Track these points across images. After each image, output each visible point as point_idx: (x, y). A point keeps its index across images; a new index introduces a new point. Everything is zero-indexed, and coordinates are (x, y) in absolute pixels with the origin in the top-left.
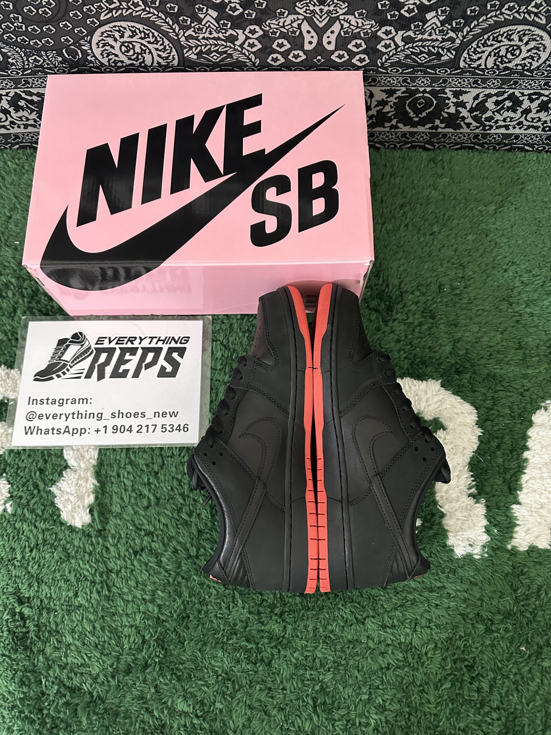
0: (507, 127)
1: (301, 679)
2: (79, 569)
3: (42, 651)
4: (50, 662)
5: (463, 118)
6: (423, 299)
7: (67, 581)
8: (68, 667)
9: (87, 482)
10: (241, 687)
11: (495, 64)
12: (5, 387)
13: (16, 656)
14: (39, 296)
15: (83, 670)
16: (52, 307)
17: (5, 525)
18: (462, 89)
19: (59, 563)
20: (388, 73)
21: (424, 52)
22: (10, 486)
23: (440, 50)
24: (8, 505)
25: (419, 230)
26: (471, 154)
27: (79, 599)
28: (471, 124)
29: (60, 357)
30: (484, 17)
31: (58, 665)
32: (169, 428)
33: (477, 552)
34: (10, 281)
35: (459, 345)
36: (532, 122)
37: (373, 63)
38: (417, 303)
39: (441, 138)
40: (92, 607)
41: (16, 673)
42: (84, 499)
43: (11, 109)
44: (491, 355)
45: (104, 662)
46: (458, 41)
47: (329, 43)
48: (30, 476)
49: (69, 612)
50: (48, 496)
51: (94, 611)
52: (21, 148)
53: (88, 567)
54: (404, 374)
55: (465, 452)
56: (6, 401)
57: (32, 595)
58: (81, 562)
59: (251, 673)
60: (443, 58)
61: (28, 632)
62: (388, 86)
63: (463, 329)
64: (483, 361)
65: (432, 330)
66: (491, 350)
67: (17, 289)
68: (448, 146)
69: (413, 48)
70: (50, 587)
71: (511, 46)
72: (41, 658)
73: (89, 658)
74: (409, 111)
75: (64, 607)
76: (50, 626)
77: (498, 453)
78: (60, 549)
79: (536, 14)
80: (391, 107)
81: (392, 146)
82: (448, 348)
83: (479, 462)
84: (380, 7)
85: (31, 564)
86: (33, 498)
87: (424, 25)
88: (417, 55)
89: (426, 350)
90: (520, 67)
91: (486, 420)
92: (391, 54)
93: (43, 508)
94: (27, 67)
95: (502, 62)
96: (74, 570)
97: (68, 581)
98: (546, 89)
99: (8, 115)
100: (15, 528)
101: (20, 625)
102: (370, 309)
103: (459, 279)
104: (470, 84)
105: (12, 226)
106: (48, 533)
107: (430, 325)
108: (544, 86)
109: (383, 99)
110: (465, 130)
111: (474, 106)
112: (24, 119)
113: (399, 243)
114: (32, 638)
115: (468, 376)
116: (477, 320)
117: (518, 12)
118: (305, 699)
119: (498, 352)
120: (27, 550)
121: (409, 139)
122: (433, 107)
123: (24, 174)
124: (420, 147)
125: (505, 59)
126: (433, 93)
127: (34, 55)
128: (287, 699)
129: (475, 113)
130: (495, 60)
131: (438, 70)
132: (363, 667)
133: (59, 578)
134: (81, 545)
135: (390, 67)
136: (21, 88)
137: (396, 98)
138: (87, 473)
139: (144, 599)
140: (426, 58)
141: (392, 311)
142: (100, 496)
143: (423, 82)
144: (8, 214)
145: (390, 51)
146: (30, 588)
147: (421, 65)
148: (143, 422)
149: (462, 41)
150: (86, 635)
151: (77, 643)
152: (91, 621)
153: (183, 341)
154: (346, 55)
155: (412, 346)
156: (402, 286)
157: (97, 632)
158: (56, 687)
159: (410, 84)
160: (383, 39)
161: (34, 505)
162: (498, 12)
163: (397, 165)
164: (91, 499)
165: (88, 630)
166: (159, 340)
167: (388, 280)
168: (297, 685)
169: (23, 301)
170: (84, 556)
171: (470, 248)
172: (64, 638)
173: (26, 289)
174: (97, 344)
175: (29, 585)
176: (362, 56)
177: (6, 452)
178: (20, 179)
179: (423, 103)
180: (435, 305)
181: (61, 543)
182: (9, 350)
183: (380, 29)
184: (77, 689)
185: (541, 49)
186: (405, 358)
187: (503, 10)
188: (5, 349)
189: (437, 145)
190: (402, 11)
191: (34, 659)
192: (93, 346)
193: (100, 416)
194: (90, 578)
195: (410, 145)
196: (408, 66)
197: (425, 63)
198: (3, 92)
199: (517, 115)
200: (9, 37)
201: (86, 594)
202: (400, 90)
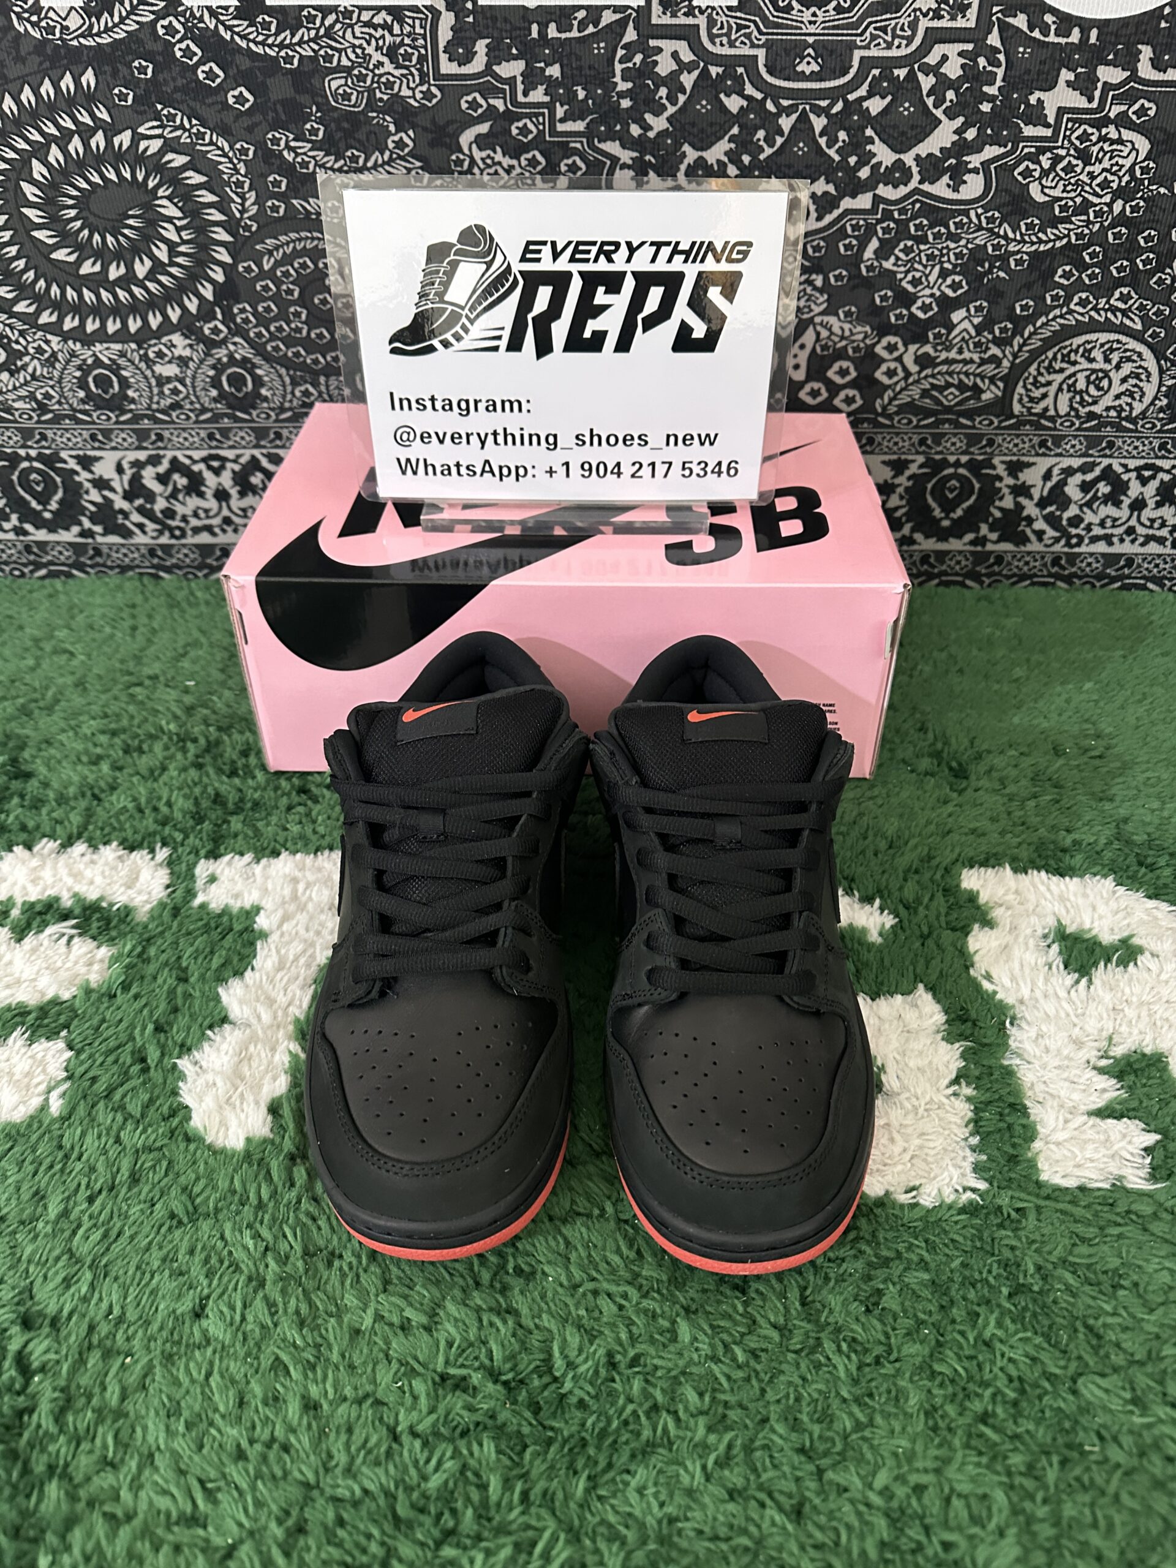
0: (1108, 539)
2: (220, 1245)
3: (60, 1469)
4: (80, 1505)
5: (1030, 520)
6: (1026, 762)
7: (178, 1273)
8: (137, 1522)
9: (273, 1049)
11: (1072, 407)
12: (111, 877)
15: (183, 1534)
18: (1021, 458)
20: (893, 426)
21: (952, 385)
22: (69, 1054)
23: (978, 380)
25: (987, 676)
26: (1053, 592)
27: (204, 1323)
28: (1044, 532)
30: (1043, 319)
31: (105, 1514)
35: (1129, 827)
36: (1151, 527)
37: (867, 406)
38: (1017, 766)
39: (993, 565)
40: (245, 1343)
42: (260, 1087)
43: (234, 492)
45: (259, 1504)
46: (1006, 363)
47: (797, 367)
48: (132, 1038)
49: (169, 1358)
50: (165, 1078)
51: (248, 1354)
57: (65, 1313)
58: (228, 1227)
60: (984, 397)
61: (31, 1411)
62: (895, 453)
63: (1128, 804)
65: (1063, 802)
67: (175, 738)
68: (1007, 582)
69: (933, 376)
70: (124, 1289)
71: (1094, 371)
72: (53, 1490)
74: (933, 505)
75: (157, 1345)
76: (103, 1398)
78: (174, 1194)
79: (1124, 313)
80: (901, 498)
82: (1108, 832)
84: (878, 301)
85: (83, 1230)
86: (125, 1082)
87: (949, 333)
88: (940, 389)
90: (1113, 413)
92: (898, 388)
93: (147, 1100)
94: (287, 405)
95: (1082, 402)
96: (204, 1248)
97: (181, 1274)
98: (1163, 457)
99: (224, 504)
100: (60, 1147)
103: (1090, 737)
104: (1033, 447)
105: (184, 662)
106: (150, 1157)
107: (1057, 797)
108: (1160, 450)
109: (886, 482)
110: (1035, 546)
111: (1045, 493)
113: (953, 690)
114: (39, 1426)
116: (1151, 791)
117: (1095, 308)
120: (83, 1194)
121: (934, 567)
122: (973, 498)
124: (956, 584)
125: (1086, 398)
126: (974, 466)
127: (306, 382)
129: (1049, 509)
130: (1071, 400)
131: (978, 419)
133: (156, 1264)
134: (237, 1186)
135: (897, 413)
136: (264, 447)
137: (909, 478)
138: (276, 1033)
139: (404, 1322)
140: (956, 396)
141: (968, 776)
142: (304, 1080)
143: (953, 444)
144: (180, 650)
145: (896, 383)
146: (68, 1287)
147: (948, 410)
149: (1012, 363)
150: (211, 1424)
151: (181, 1445)
152: (234, 1381)
154: (823, 391)
155: (1029, 827)
156: (977, 742)
157: (248, 1412)
159: (931, 448)
160: (884, 360)
161: (124, 1096)
162: (1065, 310)
164: (280, 1085)
165: (222, 1408)
167: (944, 735)
170: (240, 1212)
171: (1094, 698)
172: (139, 1432)
175: (65, 1279)
176: (851, 392)
177: (81, 995)
179: (955, 488)
180: (1056, 769)
181: (182, 1179)
182: (135, 823)
183: (878, 342)
185: (1143, 377)
186: (1020, 843)
187: (1072, 306)
188: (128, 820)
189: (987, 581)
190: (914, 309)
191: (28, 1496)
194: (248, 1265)
196: (927, 413)
197: (957, 404)
198: (230, 454)
199: (1123, 513)
200: (276, 349)
201: (233, 1308)
202: (913, 461)
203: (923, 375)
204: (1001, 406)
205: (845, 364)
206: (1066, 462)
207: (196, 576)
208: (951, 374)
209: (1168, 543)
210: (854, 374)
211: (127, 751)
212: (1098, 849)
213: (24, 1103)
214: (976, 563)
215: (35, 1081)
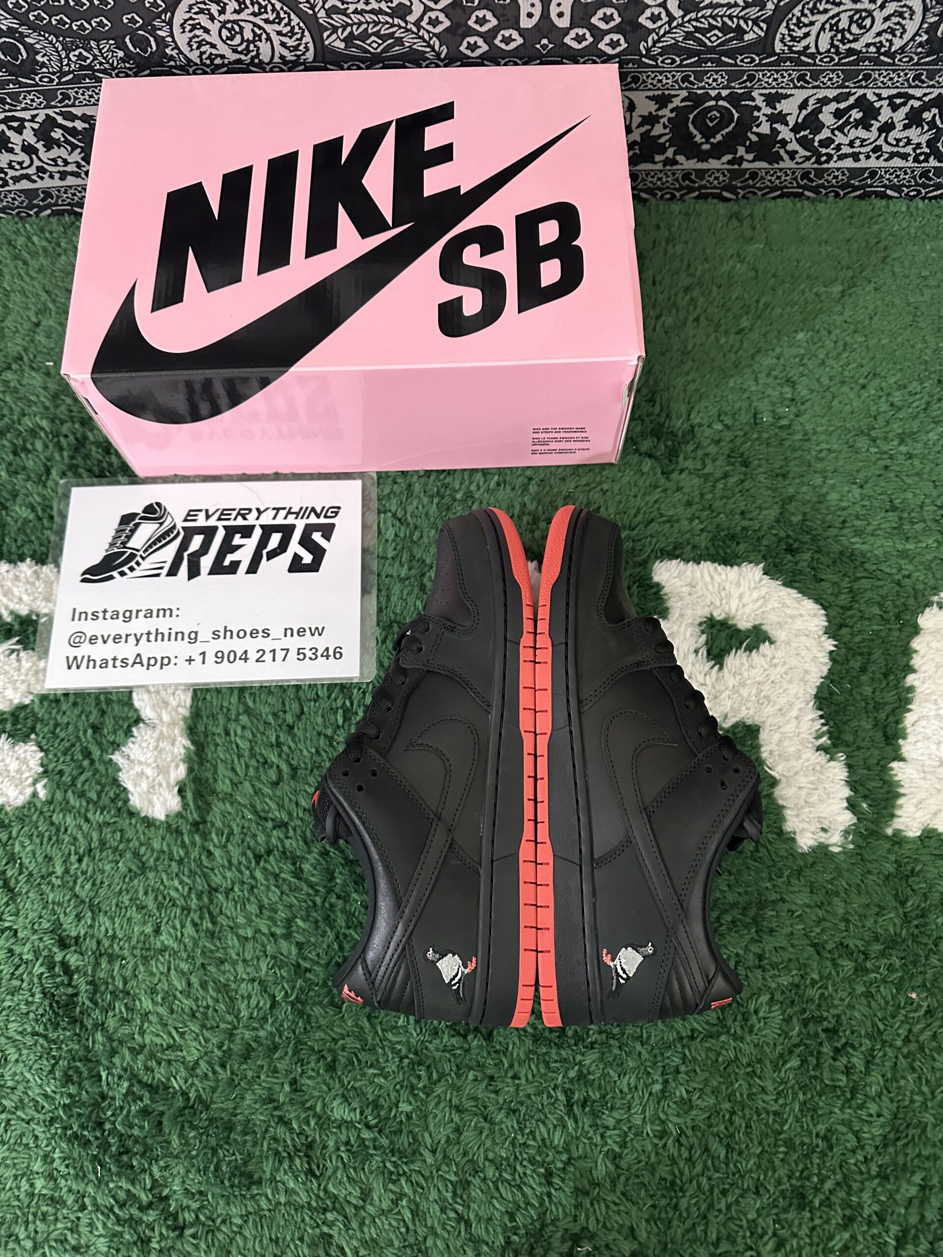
0: (856, 157)
1: (544, 1060)
2: (162, 888)
3: (100, 1026)
4: (115, 1044)
5: (784, 143)
6: (728, 435)
7: (141, 908)
8: (146, 1051)
9: (173, 744)
10: (442, 1076)
11: (832, 45)
12: (33, 593)
13: (56, 1034)
14: (88, 447)
15: (171, 1055)
16: (110, 464)
17: (34, 818)
18: (780, 91)
19: (127, 880)
20: (657, 66)
21: (716, 27)
22: (42, 754)
24: (39, 786)
25: (718, 326)
26: (799, 205)
27: (162, 938)
28: (797, 152)
29: (124, 544)
31: (129, 1048)
32: (309, 654)
33: (835, 841)
34: (39, 426)
35: (791, 508)
37: (632, 49)
38: (719, 441)
39: (748, 179)
40: (186, 950)
41: (56, 1063)
42: (168, 772)
43: (39, 146)
44: (844, 522)
45: (207, 1040)
46: (771, 5)
47: (561, 15)
48: (78, 737)
49: (145, 959)
50: (107, 770)
51: (188, 956)
52: (54, 213)
53: (176, 883)
54: (700, 556)
55: (807, 677)
56: (34, 618)
57: (82, 933)
58: (164, 877)
59: (459, 1052)
60: (746, 37)
61: (76, 995)
62: (659, 89)
63: (797, 481)
64: (833, 532)
65: (745, 484)
66: (845, 513)
67: (50, 436)
68: (759, 193)
69: (697, 20)
70: (112, 919)
71: (857, 11)
72: (99, 1037)
73: (182, 1035)
74: (695, 132)
75: (137, 952)
76: (114, 985)
77: (864, 678)
78: (128, 855)
80: (665, 127)
81: (668, 196)
82: (772, 513)
83: (831, 693)
85: (79, 881)
86: (81, 773)
88: (704, 32)
89: (737, 517)
90: (872, 49)
91: (841, 626)
92: (662, 32)
93: (99, 788)
94: (66, 69)
95: (843, 40)
96: (153, 890)
97: (143, 908)
98: (916, 87)
99: (34, 156)
100: (52, 824)
101: (62, 983)
102: (640, 455)
103: (787, 403)
104: (792, 81)
105: (40, 338)
106: (109, 830)
107: (742, 477)
108: (914, 80)
109: (650, 113)
110: (787, 164)
111: (800, 120)
112: (60, 162)
113: (686, 347)
114: (84, 1003)
115: (807, 556)
116: (819, 466)
118: (552, 1092)
119: (857, 518)
120: (73, 858)
121: (694, 182)
123: (59, 255)
124: (714, 196)
125: (848, 36)
126: (733, 99)
127: (78, 47)
128: (521, 1094)
129: (802, 133)
130: (832, 38)
131: (740, 58)
132: (649, 1037)
133: (127, 903)
134: (165, 848)
135: (661, 54)
136: (56, 107)
137: (672, 111)
138: (173, 730)
139: (273, 935)
140: (719, 38)
141: (677, 457)
142: (196, 767)
143: (715, 80)
144: (34, 319)
145: (660, 27)
146: (79, 920)
147: (711, 50)
148: (267, 644)
149: (777, 6)
150: (175, 997)
151: (160, 1010)
152: (183, 973)
153: (329, 514)
154: (588, 36)
155: (713, 511)
156: (693, 415)
157: (193, 991)
158: (126, 1084)
159: (694, 84)
160: (648, 5)
161: (83, 784)
163: (676, 223)
164: (180, 772)
165: (179, 988)
166: (289, 513)
167: (669, 406)
168: (538, 1070)
169: (61, 456)
170: (170, 866)
171: (802, 351)
172: (137, 1003)
173: (66, 436)
174: (185, 520)
175: (76, 916)
176: (615, 37)
177: (37, 701)
178: (53, 263)
179: (716, 118)
180: (749, 444)
181: (131, 845)
182: (39, 535)
184: (161, 1087)
185: (906, 15)
186: (702, 530)
188: (33, 533)
189: (742, 192)
191: (87, 1040)
192: (180, 525)
193: (193, 637)
194: (180, 902)
195: (697, 193)
196: (691, 53)
197: (719, 45)
198: (27, 115)
199: (872, 134)
200: (38, 17)
201: (175, 928)
202: (677, 95)
203: (686, 19)
204: (764, 46)
205: (609, 11)
206: (822, 94)
207: (29, 215)
208: (714, 17)
209: (911, 158)
210: (618, 20)
211: (15, 453)
212: (760, 534)
213: (21, 793)
214: (731, 179)
215: (24, 776)
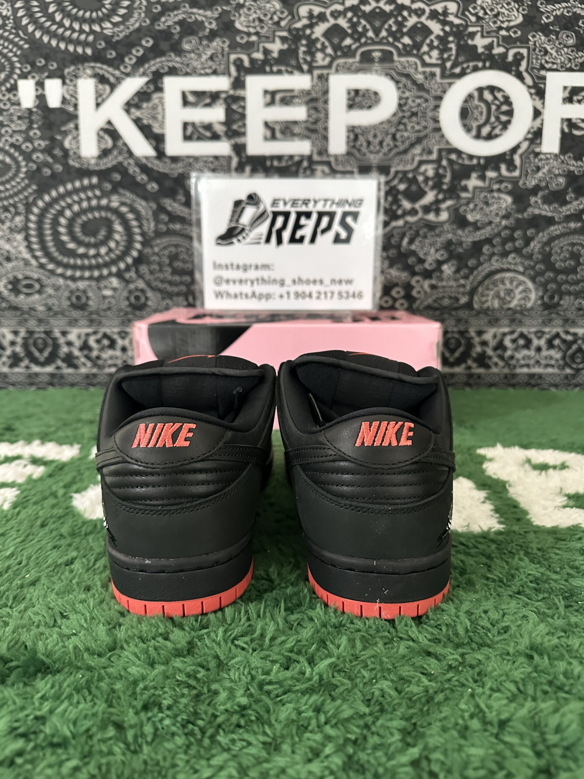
0: (528, 366)
5: (490, 358)
21: (445, 297)
23: (457, 295)
28: (498, 363)
36: (546, 360)
39: (476, 379)
46: (468, 287)
60: (460, 302)
69: (437, 294)
87: (442, 275)
92: (422, 299)
110: (494, 370)
111: (495, 344)
122: (462, 348)
126: (460, 333)
129: (498, 352)
154: (390, 301)
160: (415, 287)
176: (402, 301)
183: (412, 279)
185: (528, 292)
189: (475, 387)
190: (425, 266)
199: (532, 353)
203: (433, 293)
204: (469, 306)
205: (398, 289)
206: (502, 330)
208: (444, 292)
209: (555, 367)
210: (402, 293)
212: (543, 444)
214: (468, 379)
